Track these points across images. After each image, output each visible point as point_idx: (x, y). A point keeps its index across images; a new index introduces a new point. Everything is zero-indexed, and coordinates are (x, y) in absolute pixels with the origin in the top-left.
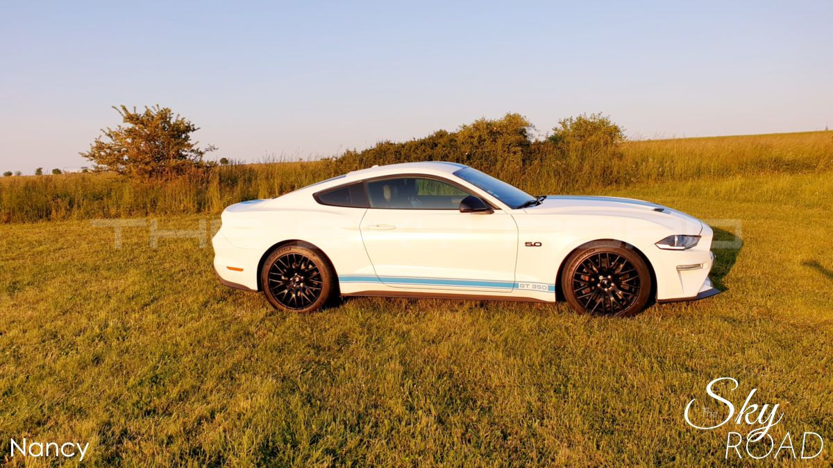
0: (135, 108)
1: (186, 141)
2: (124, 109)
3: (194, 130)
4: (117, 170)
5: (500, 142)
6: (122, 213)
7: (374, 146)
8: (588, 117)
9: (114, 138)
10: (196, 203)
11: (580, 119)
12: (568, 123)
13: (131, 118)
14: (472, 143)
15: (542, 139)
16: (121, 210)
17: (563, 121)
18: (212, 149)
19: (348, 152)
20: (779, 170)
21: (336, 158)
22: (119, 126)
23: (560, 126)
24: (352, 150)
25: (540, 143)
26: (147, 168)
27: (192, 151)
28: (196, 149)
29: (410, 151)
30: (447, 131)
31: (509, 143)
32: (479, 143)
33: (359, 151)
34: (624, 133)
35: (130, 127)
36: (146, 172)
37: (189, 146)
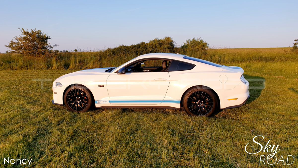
0: (27, 29)
1: (46, 43)
2: (23, 29)
3: (49, 39)
4: (19, 52)
5: (162, 47)
6: (18, 68)
7: (118, 47)
8: (196, 39)
9: (18, 40)
10: (47, 66)
11: (193, 40)
12: (189, 41)
13: (25, 33)
14: (153, 47)
15: (178, 47)
16: (18, 67)
17: (187, 40)
18: (56, 45)
19: (108, 48)
20: (261, 61)
21: (104, 51)
22: (20, 36)
23: (186, 42)
24: (110, 48)
25: (177, 48)
26: (29, 52)
27: (49, 46)
28: (50, 46)
29: (130, 49)
30: (145, 42)
31: (165, 48)
32: (155, 47)
33: (112, 48)
34: (209, 45)
35: (24, 36)
36: (30, 53)
37: (47, 44)
